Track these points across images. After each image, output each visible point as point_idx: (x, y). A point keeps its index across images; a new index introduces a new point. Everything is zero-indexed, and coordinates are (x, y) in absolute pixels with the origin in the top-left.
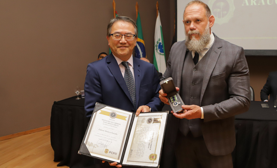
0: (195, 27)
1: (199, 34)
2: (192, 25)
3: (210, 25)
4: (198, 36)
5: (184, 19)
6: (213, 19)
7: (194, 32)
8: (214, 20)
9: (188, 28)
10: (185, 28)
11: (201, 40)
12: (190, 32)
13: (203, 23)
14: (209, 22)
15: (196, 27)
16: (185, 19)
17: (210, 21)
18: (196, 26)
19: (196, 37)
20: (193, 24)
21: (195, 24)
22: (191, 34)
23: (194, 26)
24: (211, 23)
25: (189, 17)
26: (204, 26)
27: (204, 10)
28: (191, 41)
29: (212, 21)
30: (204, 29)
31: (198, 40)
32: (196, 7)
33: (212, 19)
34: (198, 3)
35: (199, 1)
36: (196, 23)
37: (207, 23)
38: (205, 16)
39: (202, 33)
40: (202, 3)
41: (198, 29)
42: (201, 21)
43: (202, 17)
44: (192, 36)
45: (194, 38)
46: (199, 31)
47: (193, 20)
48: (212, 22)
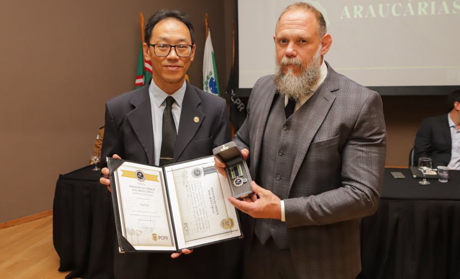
0: (295, 53)
1: (300, 66)
2: (290, 49)
3: (322, 51)
4: (299, 69)
5: (276, 34)
6: (329, 40)
7: (293, 60)
8: (330, 43)
9: (282, 51)
10: (277, 51)
11: (304, 77)
12: (285, 60)
13: (310, 47)
14: (320, 46)
15: (297, 53)
16: (279, 36)
17: (324, 44)
18: (296, 51)
19: (295, 72)
20: (293, 47)
21: (296, 46)
22: (287, 65)
23: (294, 50)
24: (325, 48)
25: (286, 32)
26: (313, 52)
27: (315, 23)
28: (285, 77)
29: (326, 44)
30: (312, 58)
31: (298, 76)
32: (300, 15)
33: (327, 41)
34: (306, 8)
35: (308, 5)
36: (298, 45)
37: (317, 48)
38: (316, 34)
39: (306, 64)
41: (300, 56)
42: (307, 42)
43: (310, 36)
44: (288, 68)
45: (290, 72)
46: (301, 60)
47: (293, 40)
48: (327, 45)
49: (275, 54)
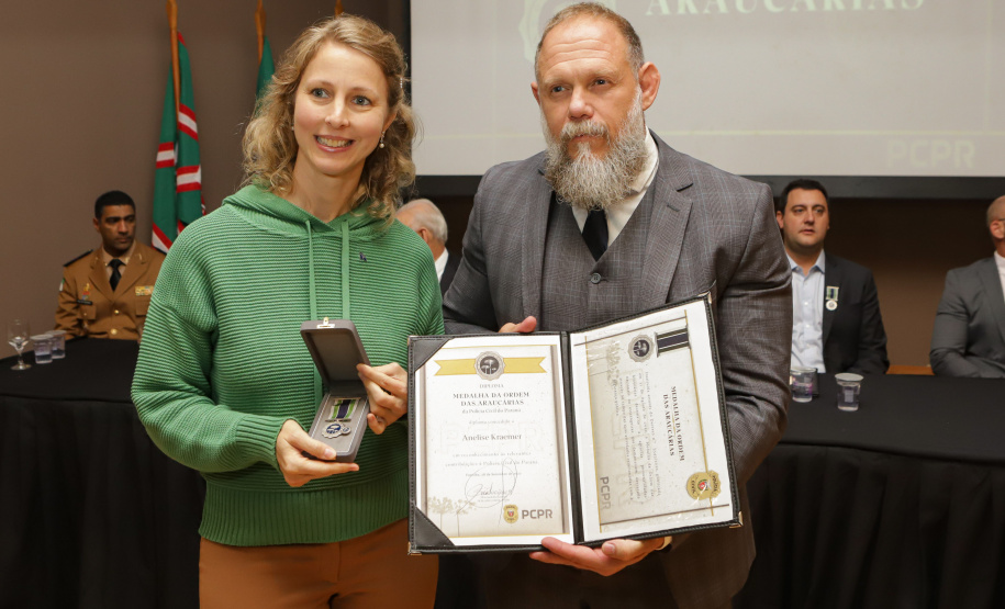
0: (589, 109)
1: (605, 135)
2: (578, 101)
3: (643, 101)
4: (603, 142)
5: (539, 76)
6: (654, 76)
7: (587, 126)
8: (657, 81)
9: (560, 110)
10: (546, 113)
11: (616, 158)
12: (569, 128)
13: (618, 92)
14: (639, 89)
15: (594, 108)
16: (549, 79)
17: (644, 87)
18: (591, 105)
19: (594, 149)
20: (583, 97)
21: (588, 94)
22: (576, 137)
23: (586, 104)
24: (647, 93)
25: (565, 67)
26: (626, 103)
27: (620, 40)
28: (576, 164)
29: (649, 85)
30: (625, 116)
31: (603, 158)
32: (588, 30)
33: (649, 79)
34: (595, 13)
35: (597, 6)
36: (592, 91)
37: (632, 93)
38: (626, 64)
39: (616, 130)
40: (612, 16)
41: (600, 114)
42: (610, 82)
43: (616, 69)
44: (580, 144)
45: (584, 150)
46: (603, 122)
47: (581, 82)
48: (651, 88)
49: (544, 121)
